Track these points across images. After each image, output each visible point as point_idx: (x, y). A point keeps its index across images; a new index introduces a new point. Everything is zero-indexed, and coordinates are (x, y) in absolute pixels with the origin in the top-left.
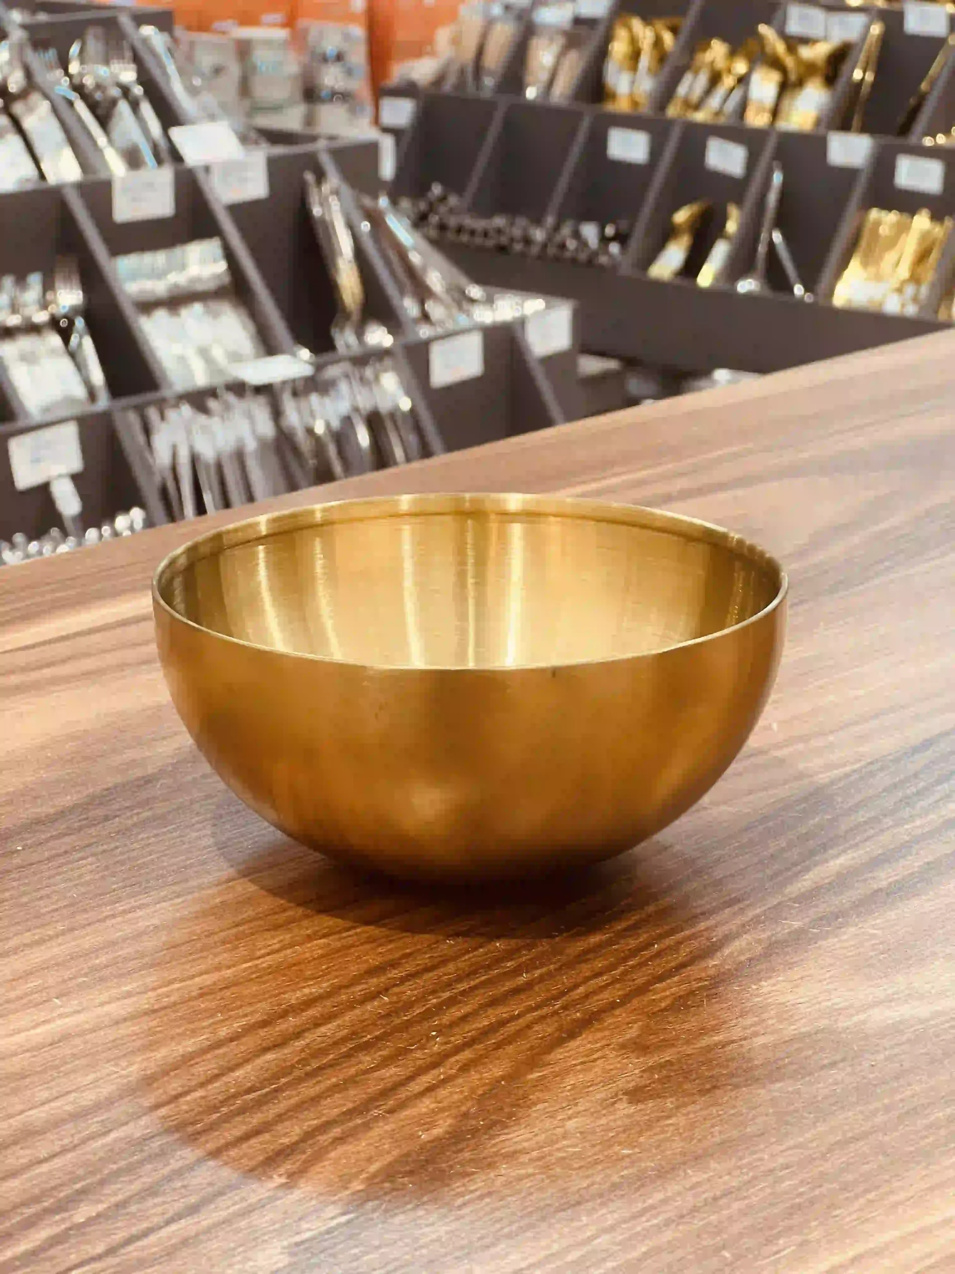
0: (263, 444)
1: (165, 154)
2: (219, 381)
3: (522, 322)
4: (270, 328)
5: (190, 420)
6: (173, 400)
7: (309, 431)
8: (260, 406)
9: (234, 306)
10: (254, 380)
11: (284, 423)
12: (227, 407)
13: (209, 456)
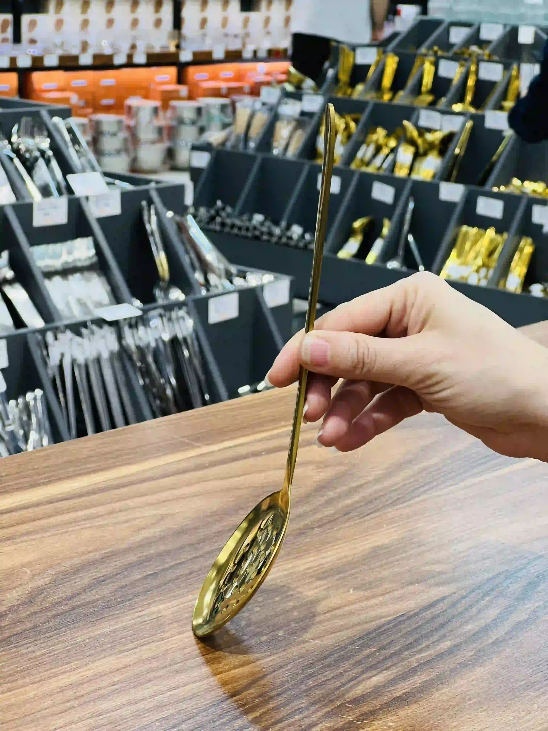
0: (112, 354)
1: (64, 190)
2: (88, 318)
3: (262, 287)
4: (118, 288)
5: (71, 339)
6: (62, 328)
7: (138, 348)
8: (111, 333)
9: (99, 275)
10: (109, 319)
11: (124, 343)
12: (92, 333)
13: (81, 360)
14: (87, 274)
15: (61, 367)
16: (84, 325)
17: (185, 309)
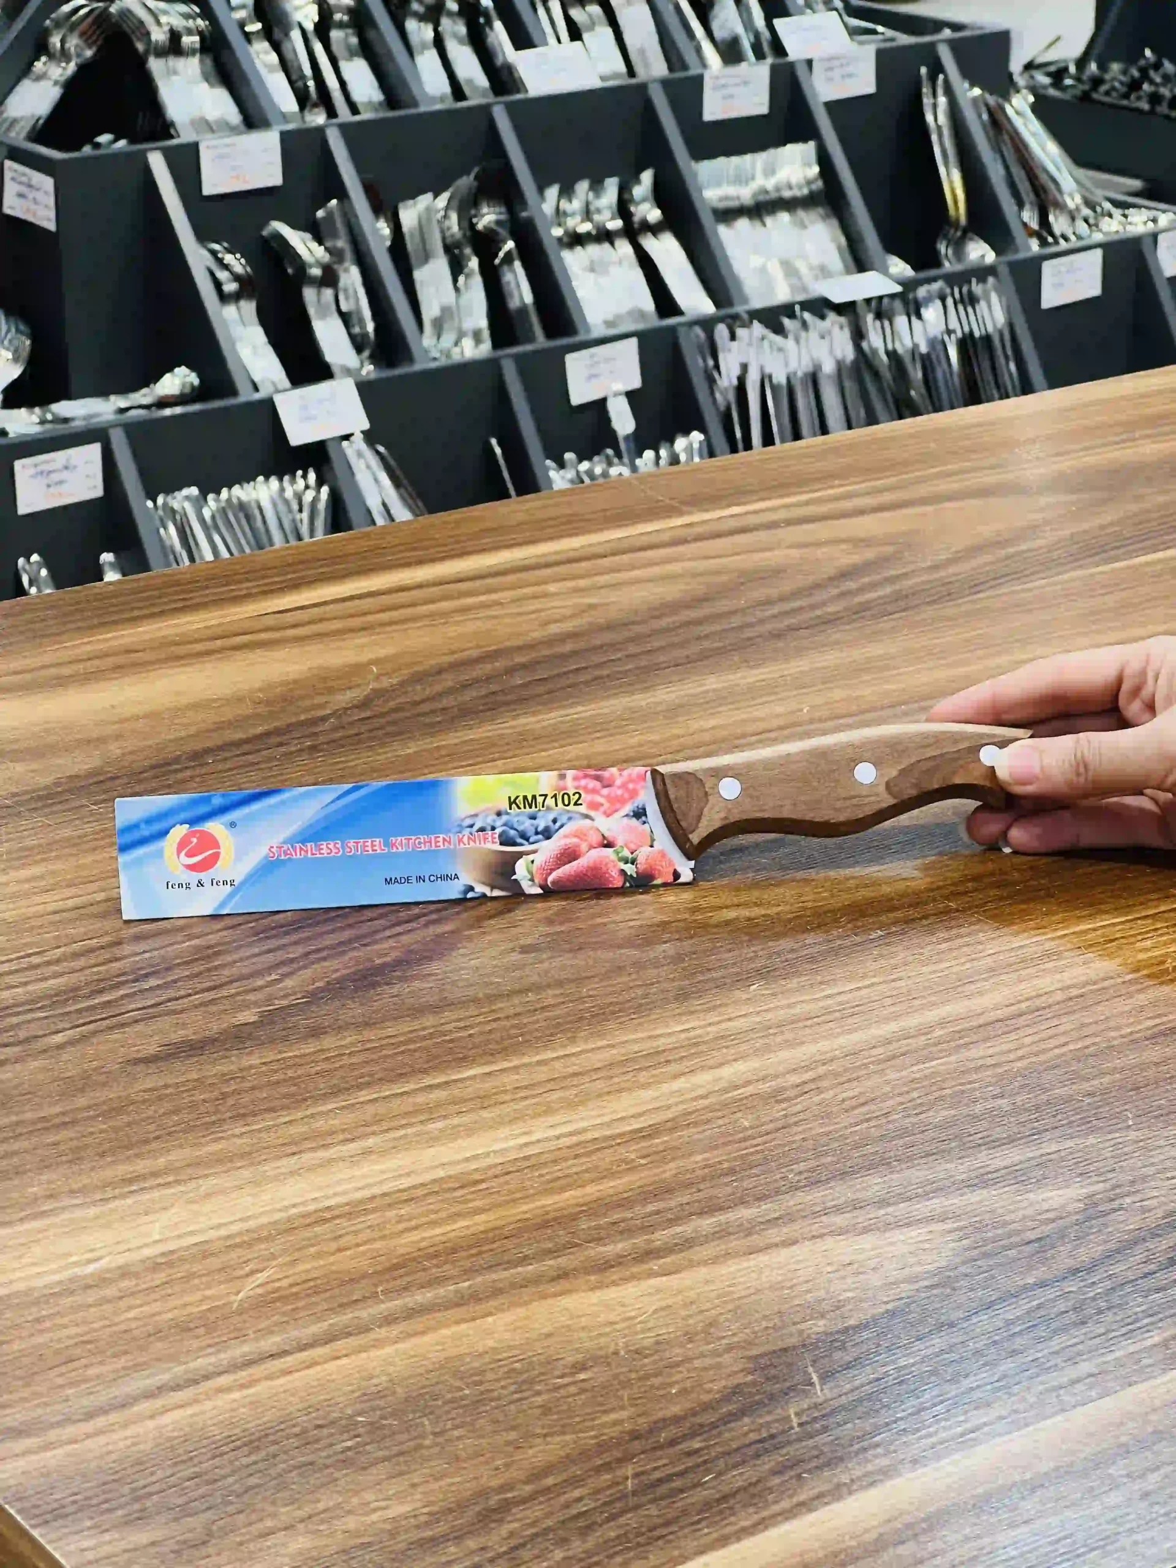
0: (841, 367)
1: (766, 48)
2: (797, 297)
4: (862, 240)
5: (763, 338)
6: (745, 317)
7: (892, 355)
8: (841, 328)
9: (825, 218)
10: (838, 298)
11: (865, 345)
12: (805, 325)
13: (780, 378)
14: (801, 213)
15: (741, 389)
16: (788, 310)
17: (991, 280)
